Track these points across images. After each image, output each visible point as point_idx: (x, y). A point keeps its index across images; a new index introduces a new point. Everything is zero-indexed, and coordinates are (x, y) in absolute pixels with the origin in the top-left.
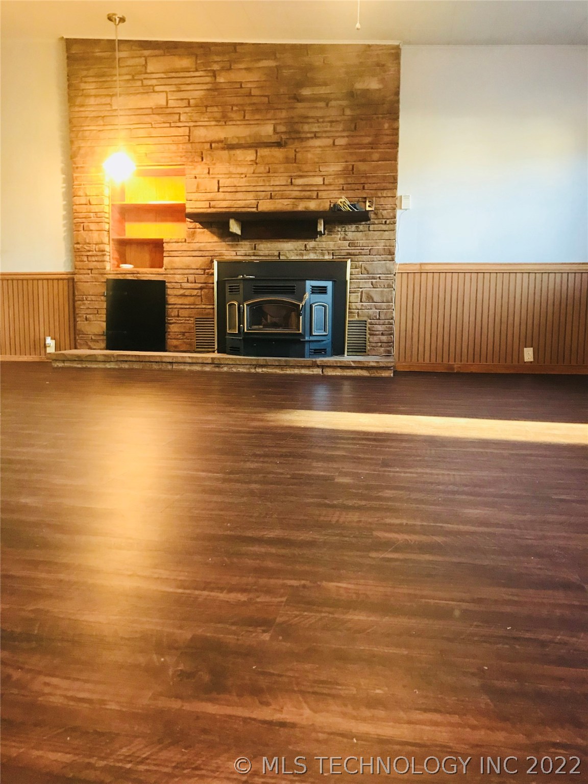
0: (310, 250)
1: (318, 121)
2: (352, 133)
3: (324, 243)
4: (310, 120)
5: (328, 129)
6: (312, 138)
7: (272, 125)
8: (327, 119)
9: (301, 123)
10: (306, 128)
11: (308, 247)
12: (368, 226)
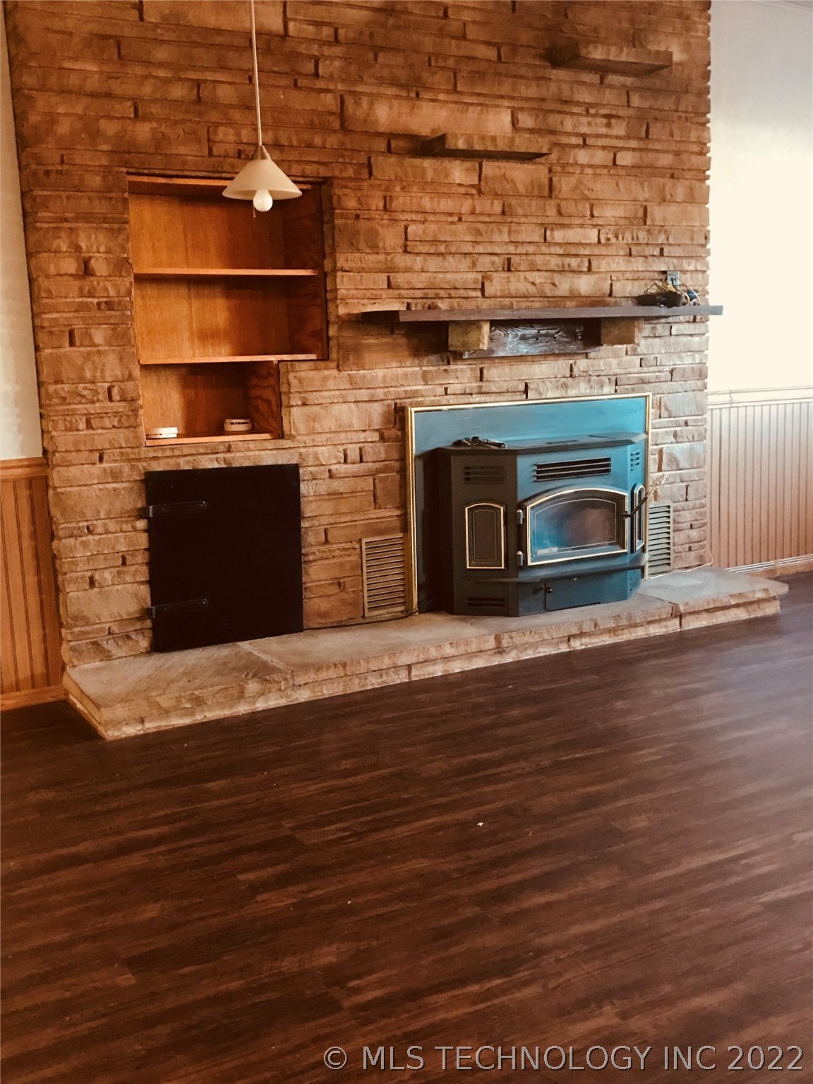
0: (580, 376)
1: (588, 112)
2: (642, 145)
3: (601, 362)
4: (576, 110)
5: (604, 130)
6: (577, 146)
7: (509, 111)
8: (603, 111)
9: (559, 112)
10: (568, 124)
11: (575, 370)
12: (669, 326)
